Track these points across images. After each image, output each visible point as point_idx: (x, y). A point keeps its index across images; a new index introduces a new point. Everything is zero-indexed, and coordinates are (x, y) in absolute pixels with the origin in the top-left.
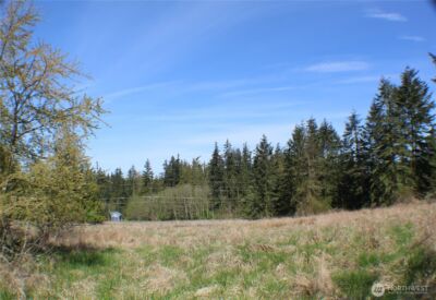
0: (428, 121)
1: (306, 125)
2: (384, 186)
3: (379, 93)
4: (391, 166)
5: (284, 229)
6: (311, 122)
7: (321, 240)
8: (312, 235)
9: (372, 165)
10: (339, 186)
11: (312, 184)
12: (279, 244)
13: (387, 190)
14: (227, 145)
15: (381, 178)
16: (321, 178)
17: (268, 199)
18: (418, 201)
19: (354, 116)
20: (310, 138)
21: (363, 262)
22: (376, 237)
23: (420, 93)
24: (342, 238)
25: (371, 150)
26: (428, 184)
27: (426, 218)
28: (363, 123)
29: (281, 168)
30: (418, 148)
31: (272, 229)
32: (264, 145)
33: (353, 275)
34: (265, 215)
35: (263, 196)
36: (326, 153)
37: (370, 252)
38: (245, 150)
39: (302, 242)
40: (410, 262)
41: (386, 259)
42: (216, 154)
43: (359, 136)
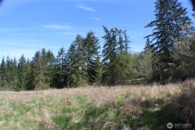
0: (96, 54)
1: (41, 51)
2: (73, 79)
3: (75, 40)
4: (77, 71)
5: (30, 96)
6: (43, 49)
7: (45, 101)
8: (41, 99)
9: (68, 70)
10: (54, 78)
11: (42, 77)
12: (28, 103)
13: (75, 81)
14: (8, 57)
15: (72, 76)
16: (46, 74)
17: (23, 83)
18: (89, 86)
19: (62, 49)
20: (42, 57)
21: (64, 111)
22: (70, 101)
23: (94, 42)
24: (55, 100)
25: (68, 64)
26: (94, 79)
27: (93, 94)
28: (66, 52)
29: (29, 69)
30: (90, 64)
31: (25, 96)
32: (22, 59)
33: (60, 117)
34: (22, 90)
35: (21, 81)
36: (49, 64)
37: (67, 107)
38: (15, 60)
39: (38, 102)
40: (86, 112)
41: (75, 110)
42: (3, 61)
43: (64, 58)
